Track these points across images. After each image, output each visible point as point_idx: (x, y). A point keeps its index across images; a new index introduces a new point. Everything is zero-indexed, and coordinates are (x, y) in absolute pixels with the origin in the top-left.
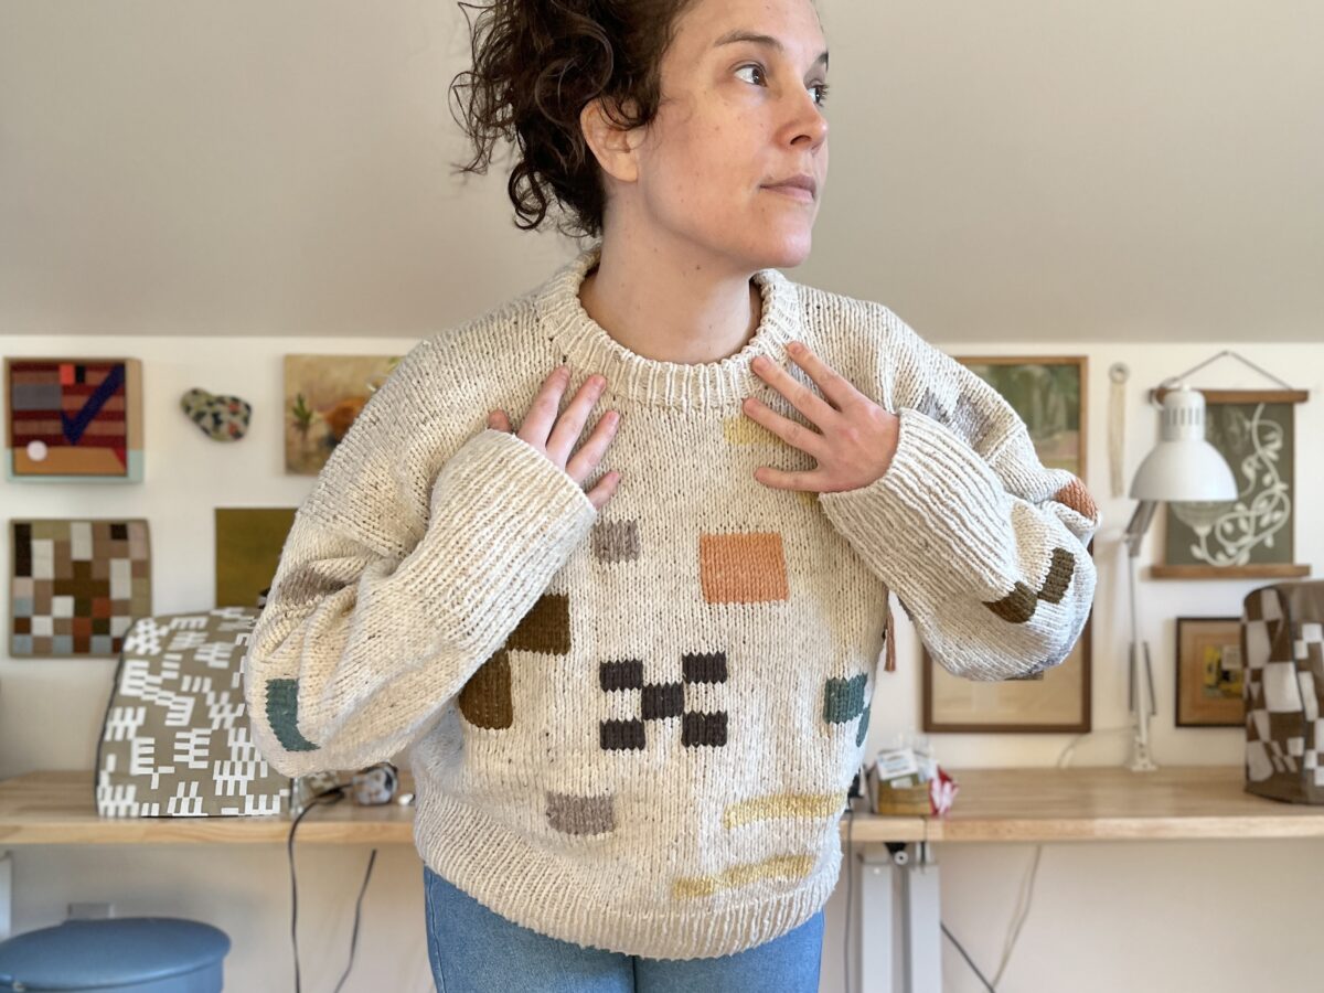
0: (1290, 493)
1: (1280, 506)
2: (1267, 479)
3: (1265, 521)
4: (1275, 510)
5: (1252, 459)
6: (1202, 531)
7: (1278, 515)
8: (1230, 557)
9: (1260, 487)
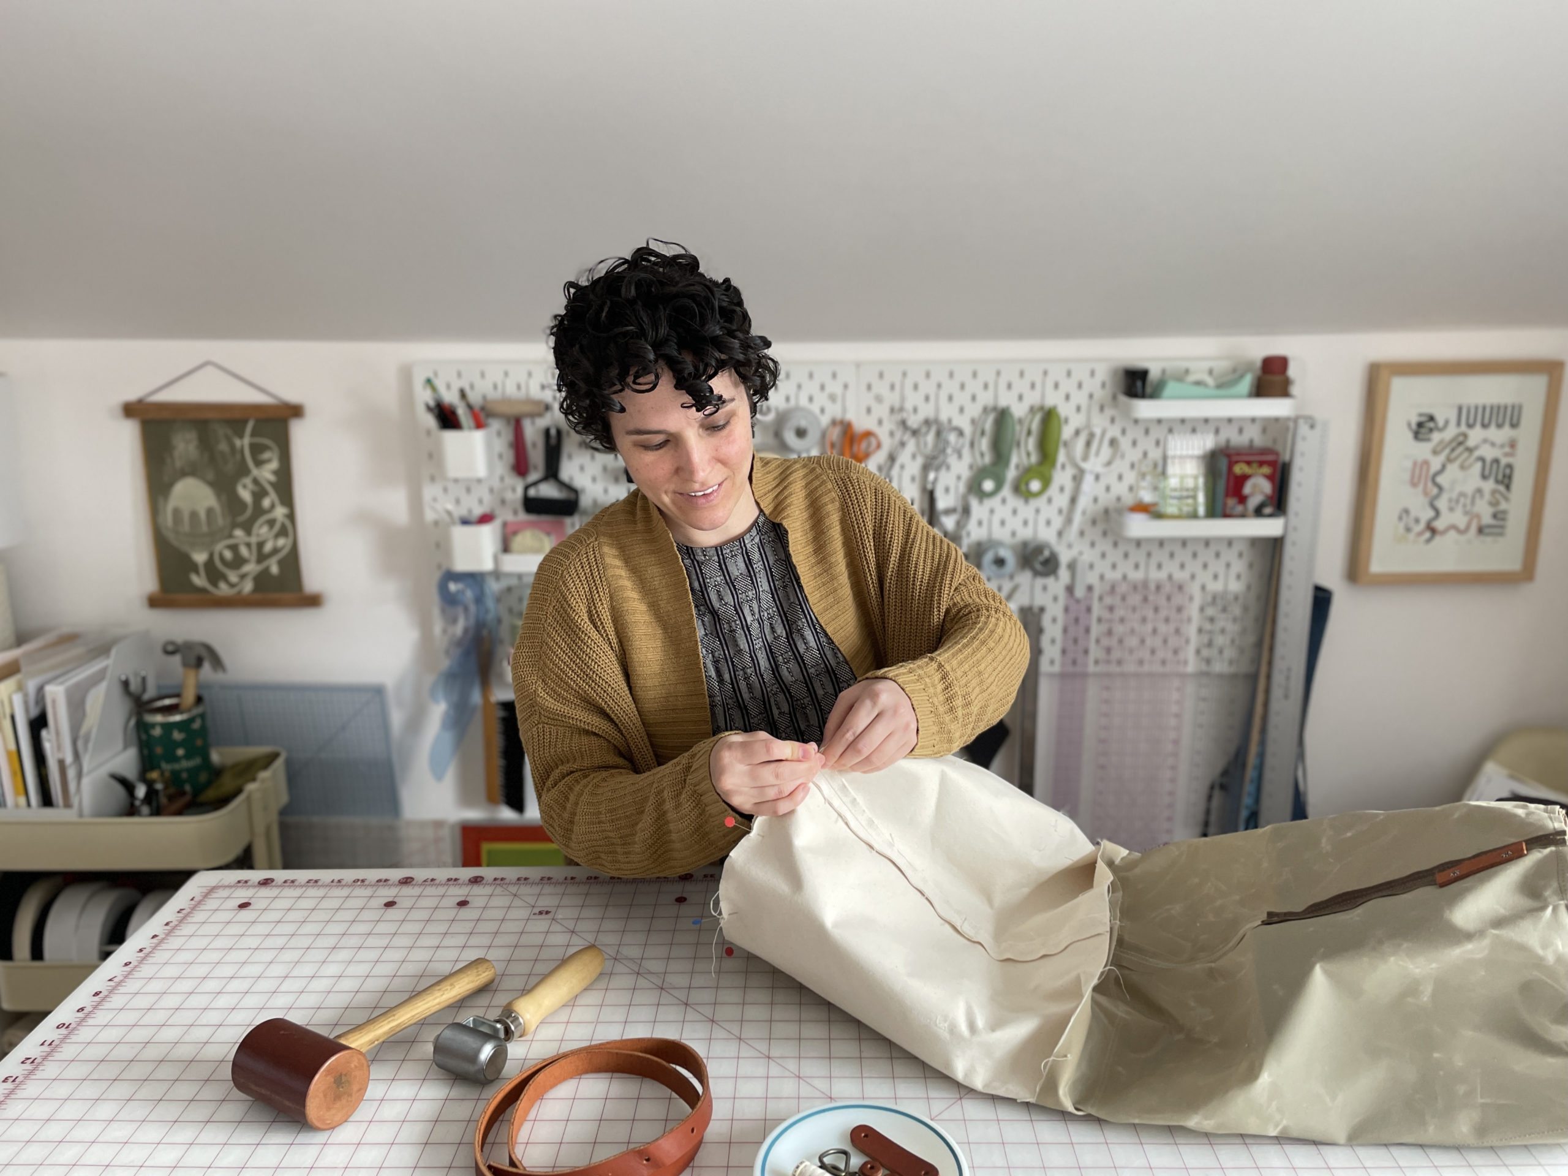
0: (291, 517)
1: (283, 532)
2: (266, 503)
3: (268, 547)
4: (277, 536)
5: (248, 481)
6: (200, 557)
7: (281, 542)
8: (232, 586)
9: (259, 511)
